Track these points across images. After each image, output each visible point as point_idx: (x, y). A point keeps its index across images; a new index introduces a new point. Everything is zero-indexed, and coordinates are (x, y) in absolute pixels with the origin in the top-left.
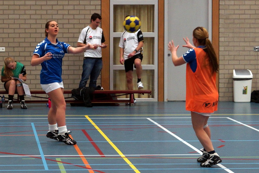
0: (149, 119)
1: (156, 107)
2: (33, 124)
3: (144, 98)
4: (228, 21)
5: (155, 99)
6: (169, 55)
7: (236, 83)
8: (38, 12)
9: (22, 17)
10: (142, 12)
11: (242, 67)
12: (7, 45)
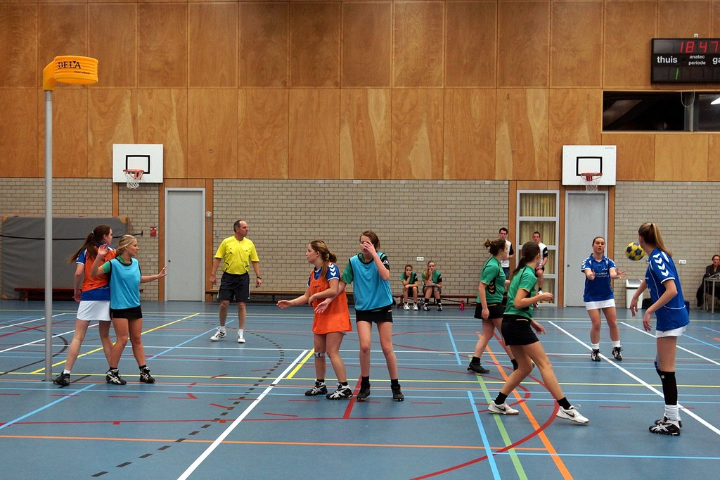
0: (550, 322)
1: (556, 311)
2: (447, 325)
3: (545, 304)
4: (623, 237)
5: (556, 305)
6: (568, 266)
7: (628, 291)
8: (453, 227)
9: (438, 231)
10: (545, 227)
11: (634, 277)
12: (425, 255)
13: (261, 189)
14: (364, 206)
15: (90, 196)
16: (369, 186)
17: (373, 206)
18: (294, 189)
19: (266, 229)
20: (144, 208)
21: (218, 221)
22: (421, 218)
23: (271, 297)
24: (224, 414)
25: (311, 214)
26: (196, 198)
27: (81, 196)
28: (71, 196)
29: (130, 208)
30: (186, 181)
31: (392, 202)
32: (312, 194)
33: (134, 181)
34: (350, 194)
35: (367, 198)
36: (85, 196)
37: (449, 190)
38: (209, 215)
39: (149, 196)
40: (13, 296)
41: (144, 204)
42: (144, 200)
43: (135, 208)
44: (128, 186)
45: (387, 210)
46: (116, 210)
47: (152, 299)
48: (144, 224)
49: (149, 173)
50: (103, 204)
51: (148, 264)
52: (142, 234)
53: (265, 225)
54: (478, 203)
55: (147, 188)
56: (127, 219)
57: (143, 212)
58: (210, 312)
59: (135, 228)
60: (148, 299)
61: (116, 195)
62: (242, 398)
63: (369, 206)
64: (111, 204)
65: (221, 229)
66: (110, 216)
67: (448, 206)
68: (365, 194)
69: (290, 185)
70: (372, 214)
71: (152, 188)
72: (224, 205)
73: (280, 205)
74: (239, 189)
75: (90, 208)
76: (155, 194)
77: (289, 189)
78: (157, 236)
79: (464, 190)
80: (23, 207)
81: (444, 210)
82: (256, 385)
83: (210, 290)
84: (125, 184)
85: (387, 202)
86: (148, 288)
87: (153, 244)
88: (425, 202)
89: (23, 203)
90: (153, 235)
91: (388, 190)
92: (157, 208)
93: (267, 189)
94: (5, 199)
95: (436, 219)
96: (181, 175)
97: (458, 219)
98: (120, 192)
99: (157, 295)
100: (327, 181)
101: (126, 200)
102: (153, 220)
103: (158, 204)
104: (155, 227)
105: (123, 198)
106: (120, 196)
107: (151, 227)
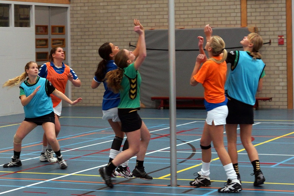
15: (219, 7)
20: (272, 18)
27: (211, 8)
28: (202, 8)
29: (258, 18)
36: (215, 8)
39: (276, 6)
40: (150, 105)
41: (271, 14)
42: (271, 10)
43: (262, 18)
46: (244, 20)
47: (281, 107)
48: (272, 33)
50: (233, 15)
51: (276, 72)
52: (270, 43)
56: (255, 29)
57: (271, 21)
60: (277, 107)
61: (244, 5)
64: (239, 15)
66: (239, 26)
75: (220, 19)
76: (282, 3)
78: (285, 45)
80: (158, 21)
86: (277, 96)
87: (281, 53)
89: (157, 17)
90: (281, 43)
92: (284, 17)
94: (142, 14)
98: (249, 3)
99: (286, 104)
101: (254, 10)
102: (280, 29)
103: (285, 13)
104: (283, 36)
105: (251, 8)
106: (249, 6)
107: (279, 36)
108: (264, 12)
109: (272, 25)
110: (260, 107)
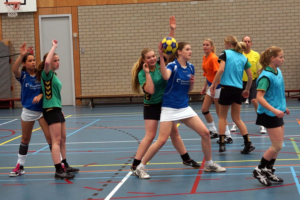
13: (117, 13)
14: (200, 22)
16: (204, 5)
17: (208, 22)
18: (143, 11)
19: (123, 45)
20: (23, 33)
21: (83, 40)
22: (247, 30)
23: (129, 99)
24: (96, 194)
25: (157, 30)
26: (63, 22)
29: (11, 33)
30: (56, 8)
31: (223, 18)
32: (158, 14)
33: (14, 11)
34: (188, 13)
35: (202, 15)
37: (269, 6)
38: (75, 35)
39: (26, 23)
41: (22, 30)
42: (22, 26)
43: (15, 33)
44: (9, 16)
45: (219, 24)
46: (0, 35)
49: (25, 4)
53: (121, 41)
54: (293, 14)
55: (24, 16)
56: (9, 42)
57: (22, 36)
58: (80, 114)
59: (16, 49)
62: (109, 181)
63: (204, 22)
65: (85, 46)
67: (269, 19)
68: (201, 12)
69: (139, 8)
70: (208, 28)
71: (29, 16)
72: (87, 27)
73: (132, 25)
74: (99, 13)
76: (31, 21)
77: (139, 12)
79: (281, 5)
81: (265, 22)
82: (120, 170)
83: (80, 96)
84: (6, 14)
85: (219, 18)
88: (250, 16)
91: (219, 8)
92: (33, 32)
93: (121, 12)
95: (260, 29)
96: (51, 4)
97: (278, 28)
98: (3, 21)
100: (169, 4)
101: (8, 27)
102: (30, 42)
103: (33, 29)
104: (33, 48)
105: (5, 25)
106: (3, 24)
107: (29, 48)
108: (17, 28)
109: (23, 39)
110: (15, 106)
